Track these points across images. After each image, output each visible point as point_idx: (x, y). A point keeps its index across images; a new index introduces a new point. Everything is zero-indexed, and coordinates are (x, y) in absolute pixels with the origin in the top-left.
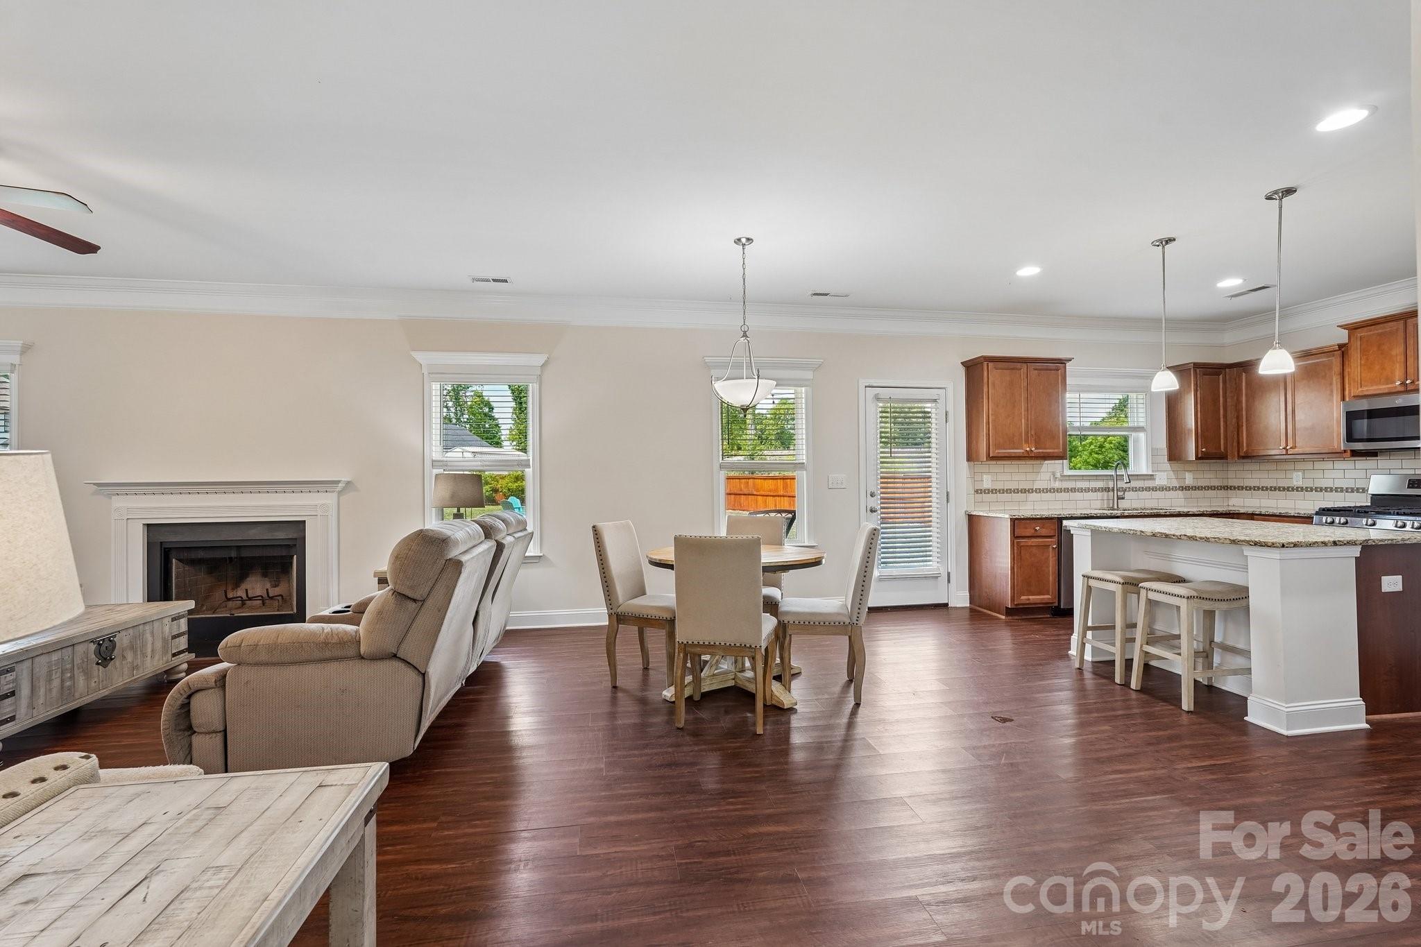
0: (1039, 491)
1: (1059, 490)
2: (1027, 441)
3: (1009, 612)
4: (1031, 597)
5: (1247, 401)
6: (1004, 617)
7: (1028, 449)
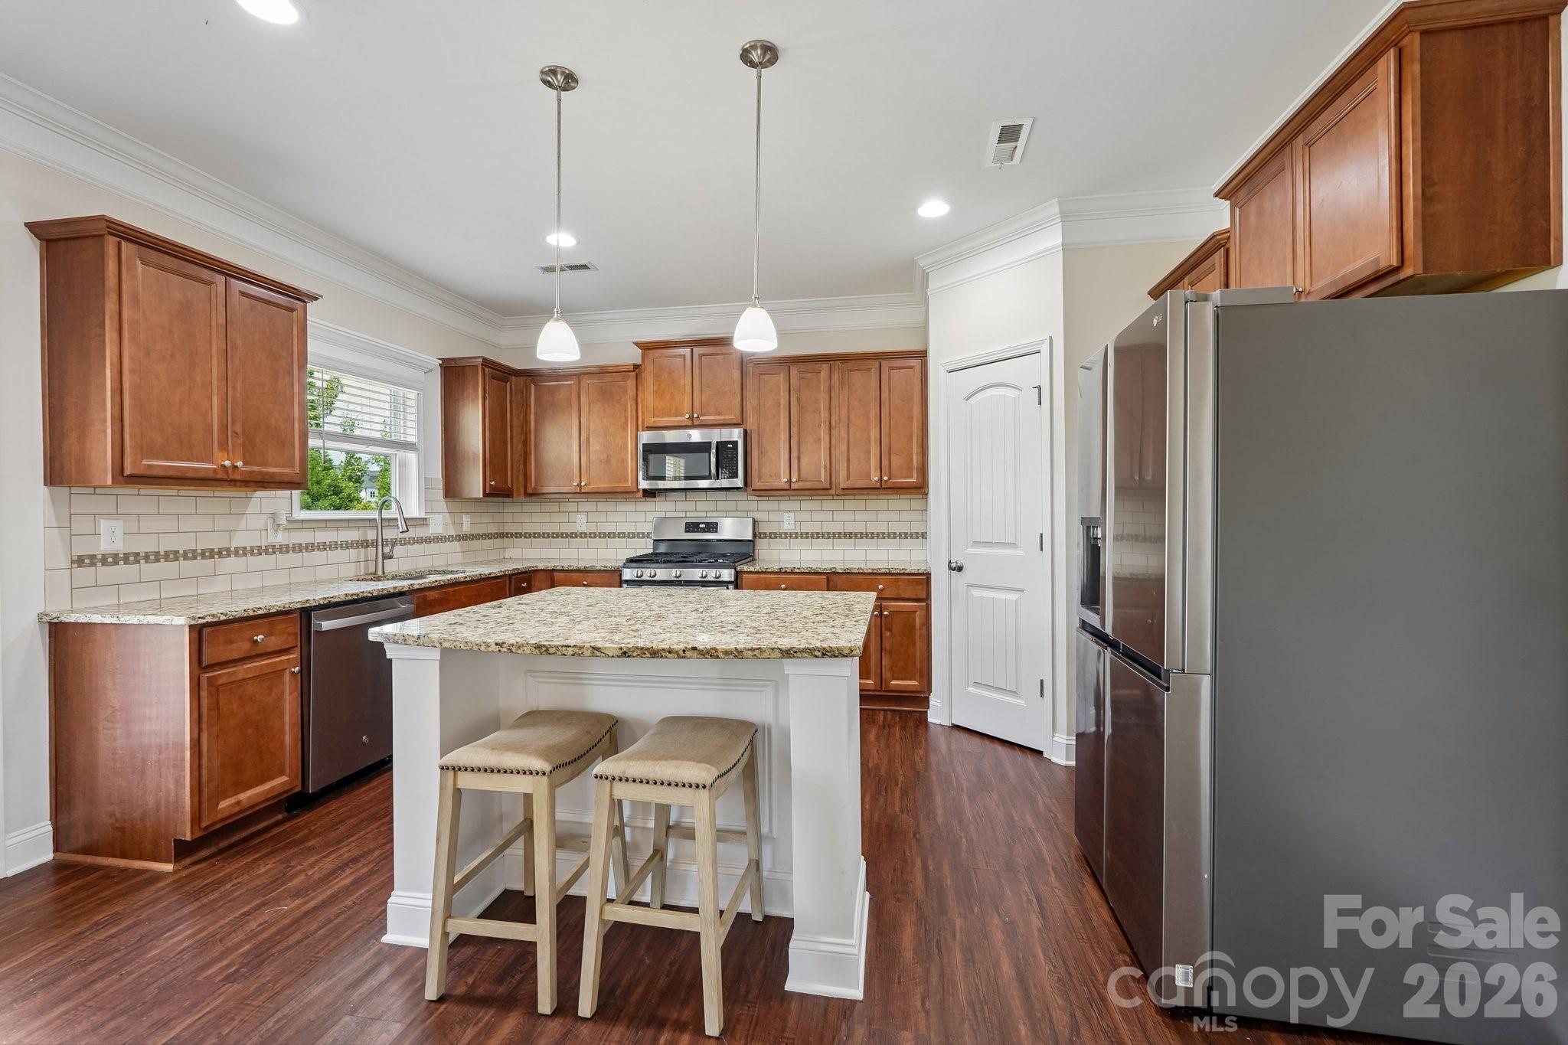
0: (242, 552)
1: (284, 549)
2: (223, 446)
3: (182, 850)
4: (243, 796)
5: (536, 422)
6: (169, 867)
7: (227, 463)
